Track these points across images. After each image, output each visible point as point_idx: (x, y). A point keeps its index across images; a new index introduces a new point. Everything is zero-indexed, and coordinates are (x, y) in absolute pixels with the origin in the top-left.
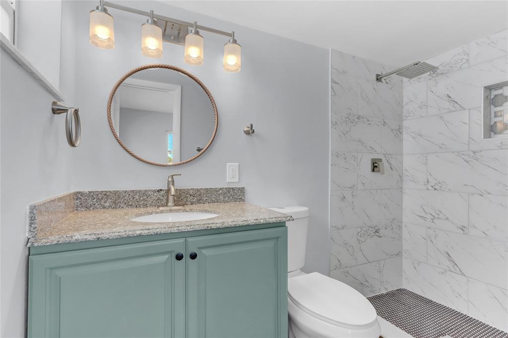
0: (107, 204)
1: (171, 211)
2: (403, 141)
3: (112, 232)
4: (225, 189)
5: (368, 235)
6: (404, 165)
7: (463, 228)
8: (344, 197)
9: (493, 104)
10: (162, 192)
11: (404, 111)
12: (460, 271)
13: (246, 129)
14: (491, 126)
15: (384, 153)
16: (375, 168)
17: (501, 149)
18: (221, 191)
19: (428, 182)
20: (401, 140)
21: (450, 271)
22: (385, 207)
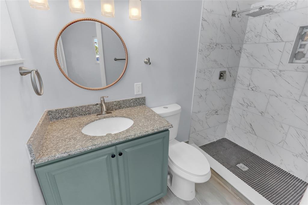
0: (68, 116)
1: (104, 118)
2: (241, 58)
3: (76, 150)
4: (134, 99)
5: (212, 115)
6: (238, 74)
7: (262, 113)
8: (201, 96)
9: (301, 39)
10: (98, 105)
11: (246, 37)
12: (255, 133)
13: (146, 60)
14: (296, 54)
15: (228, 67)
16: (221, 77)
17: (296, 71)
18: (132, 101)
19: (250, 85)
20: (240, 57)
21: (250, 133)
22: (223, 99)
